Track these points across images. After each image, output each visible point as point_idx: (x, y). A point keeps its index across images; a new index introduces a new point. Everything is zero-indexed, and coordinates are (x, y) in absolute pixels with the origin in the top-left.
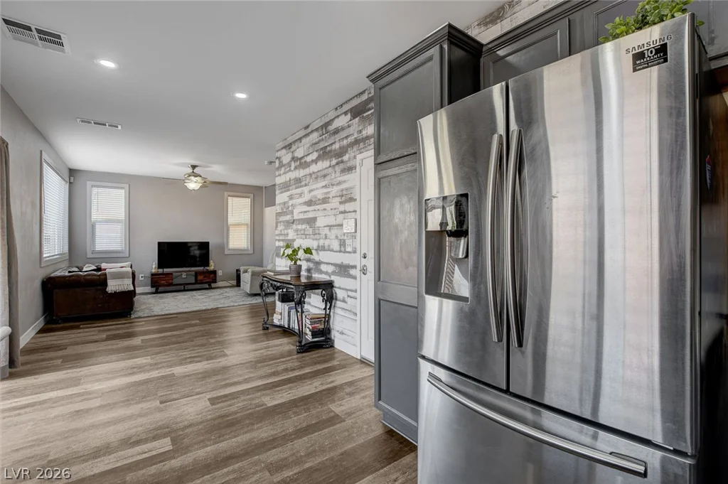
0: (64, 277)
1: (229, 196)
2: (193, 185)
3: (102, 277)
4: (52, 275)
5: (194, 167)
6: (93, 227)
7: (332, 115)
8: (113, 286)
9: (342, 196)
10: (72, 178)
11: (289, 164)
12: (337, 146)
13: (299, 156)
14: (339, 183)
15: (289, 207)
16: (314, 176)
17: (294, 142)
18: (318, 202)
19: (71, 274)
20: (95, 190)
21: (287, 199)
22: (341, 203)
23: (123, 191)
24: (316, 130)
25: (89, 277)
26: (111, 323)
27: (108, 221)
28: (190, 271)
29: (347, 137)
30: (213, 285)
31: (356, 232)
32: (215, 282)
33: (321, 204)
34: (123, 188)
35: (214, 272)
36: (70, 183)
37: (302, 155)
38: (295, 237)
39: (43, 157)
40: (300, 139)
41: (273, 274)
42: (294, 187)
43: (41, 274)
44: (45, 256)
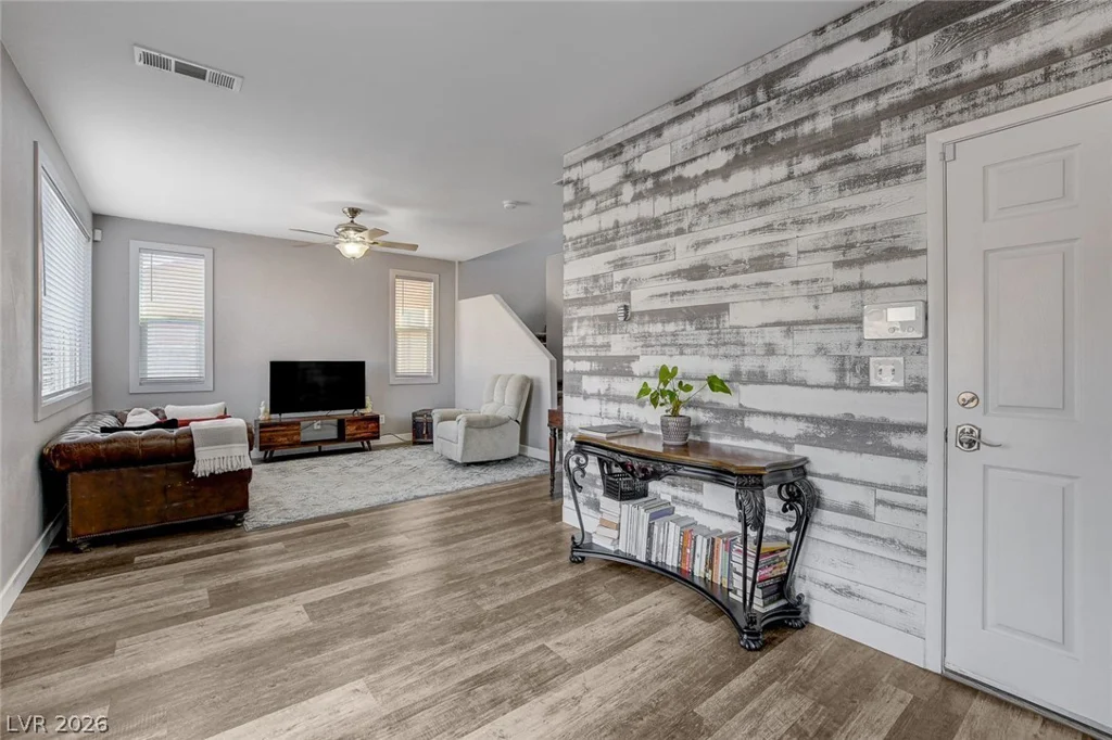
0: (93, 444)
1: (397, 277)
2: (353, 248)
3: (181, 441)
4: (64, 440)
5: (354, 212)
6: (142, 330)
7: (799, 49)
8: (207, 462)
9: (852, 246)
10: (98, 232)
11: (615, 192)
12: (824, 123)
13: (654, 169)
14: (834, 216)
15: (611, 287)
16: (712, 208)
17: (633, 140)
18: (730, 269)
19: (110, 435)
20: (147, 261)
21: (605, 269)
22: (838, 265)
23: (202, 262)
24: (725, 98)
25: (151, 442)
26: (206, 547)
27: (171, 321)
28: (328, 417)
29: (871, 95)
30: (373, 443)
31: (926, 336)
32: (378, 438)
33: (745, 272)
34: (202, 256)
35: (375, 419)
36: (94, 241)
37: (667, 164)
38: (638, 352)
39: (40, 162)
40: (657, 131)
41: (604, 435)
42: (632, 239)
43: (34, 438)
44: (45, 391)
